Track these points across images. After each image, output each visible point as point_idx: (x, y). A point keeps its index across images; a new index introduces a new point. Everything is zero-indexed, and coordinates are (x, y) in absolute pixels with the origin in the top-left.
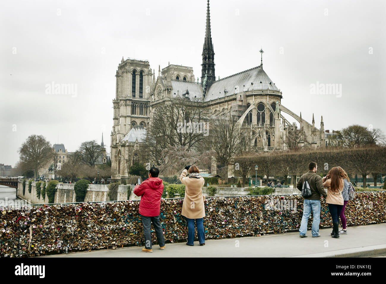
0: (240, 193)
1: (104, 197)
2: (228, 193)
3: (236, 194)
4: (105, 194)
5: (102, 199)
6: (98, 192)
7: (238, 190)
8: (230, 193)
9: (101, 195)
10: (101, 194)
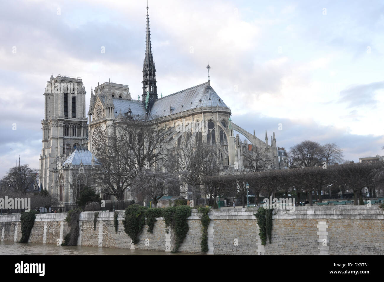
0: (239, 214)
1: (60, 227)
2: (225, 214)
4: (62, 223)
5: (58, 230)
6: (51, 224)
7: (238, 211)
8: (228, 214)
9: (56, 226)
10: (56, 224)
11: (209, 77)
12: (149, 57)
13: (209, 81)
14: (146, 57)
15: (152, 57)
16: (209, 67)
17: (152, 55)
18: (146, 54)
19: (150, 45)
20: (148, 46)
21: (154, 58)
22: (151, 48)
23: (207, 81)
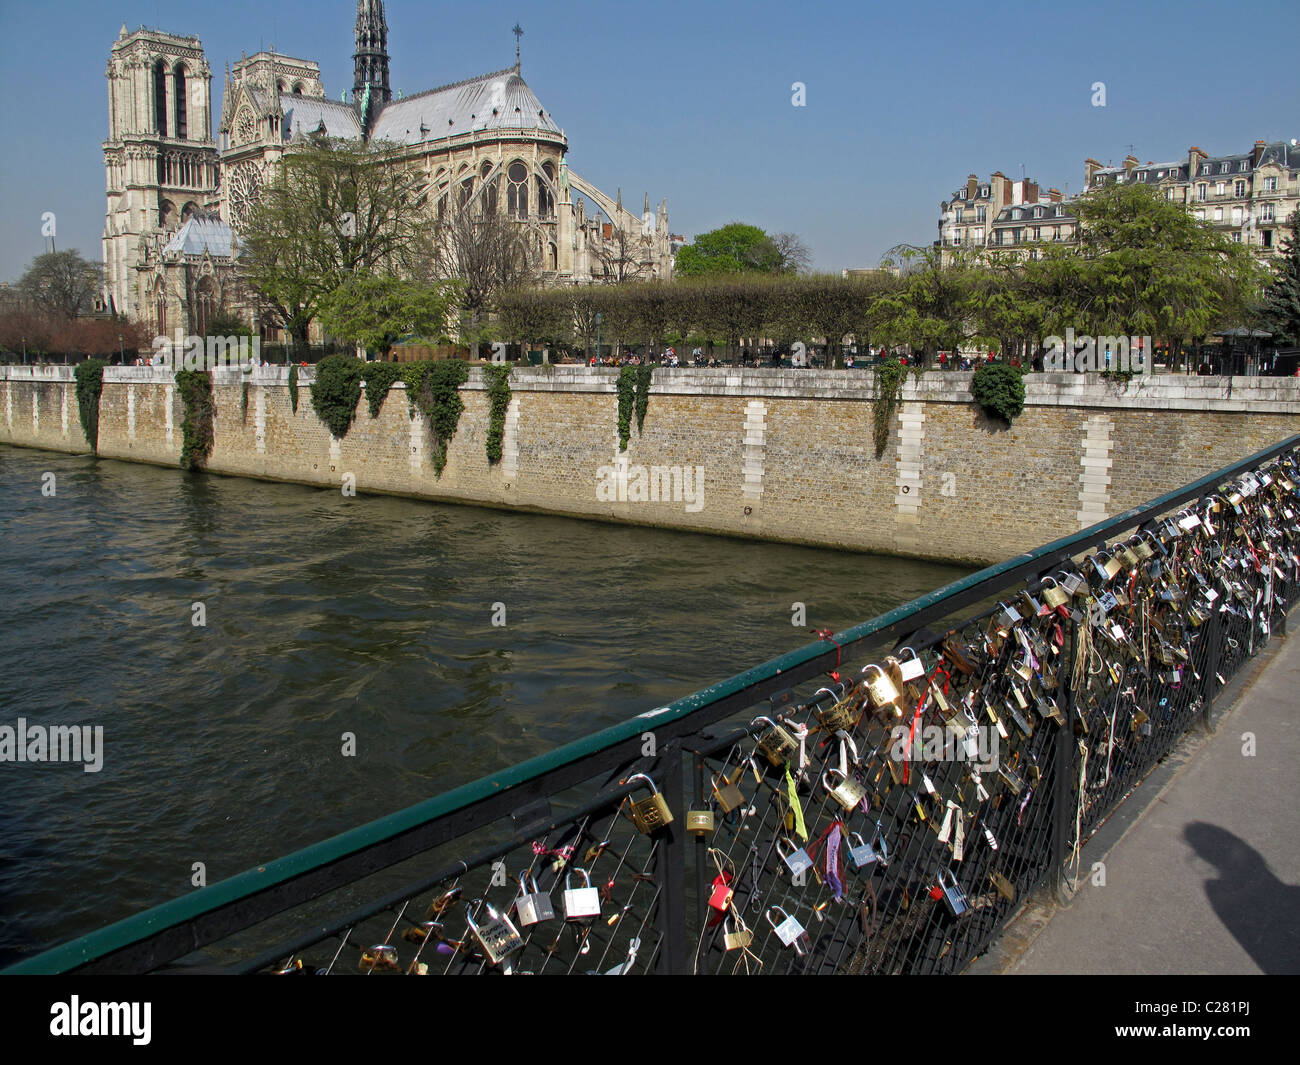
1: (164, 397)
5: (161, 404)
10: (154, 390)
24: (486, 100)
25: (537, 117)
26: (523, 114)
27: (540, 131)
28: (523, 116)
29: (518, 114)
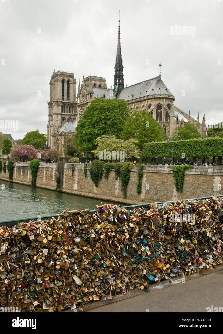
0: (163, 169)
1: (53, 171)
2: (154, 169)
3: (161, 170)
4: (54, 169)
6: (47, 169)
8: (156, 169)
9: (50, 171)
10: (50, 169)
11: (160, 72)
12: (119, 58)
13: (160, 75)
14: (117, 58)
15: (121, 58)
16: (160, 65)
17: (121, 56)
18: (117, 55)
19: (120, 49)
20: (118, 49)
21: (122, 59)
22: (120, 51)
23: (158, 76)
24: (150, 86)
25: (165, 91)
26: (161, 90)
27: (166, 95)
28: (161, 91)
29: (160, 90)
